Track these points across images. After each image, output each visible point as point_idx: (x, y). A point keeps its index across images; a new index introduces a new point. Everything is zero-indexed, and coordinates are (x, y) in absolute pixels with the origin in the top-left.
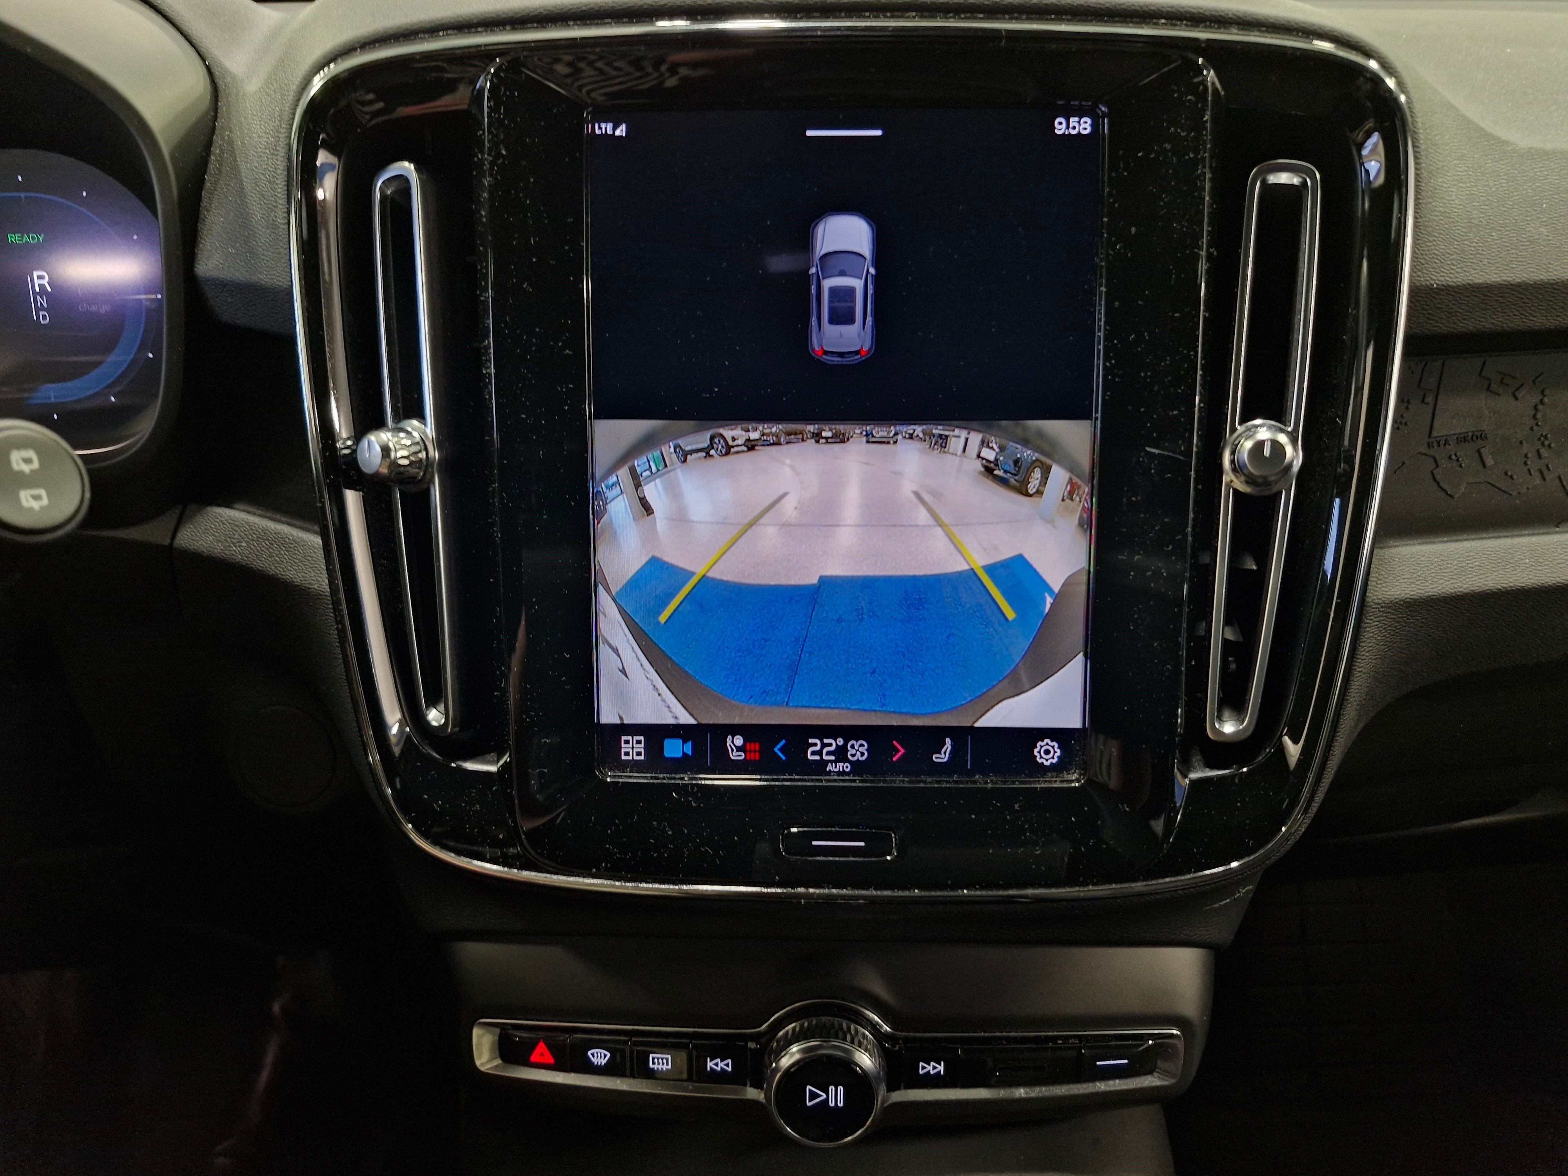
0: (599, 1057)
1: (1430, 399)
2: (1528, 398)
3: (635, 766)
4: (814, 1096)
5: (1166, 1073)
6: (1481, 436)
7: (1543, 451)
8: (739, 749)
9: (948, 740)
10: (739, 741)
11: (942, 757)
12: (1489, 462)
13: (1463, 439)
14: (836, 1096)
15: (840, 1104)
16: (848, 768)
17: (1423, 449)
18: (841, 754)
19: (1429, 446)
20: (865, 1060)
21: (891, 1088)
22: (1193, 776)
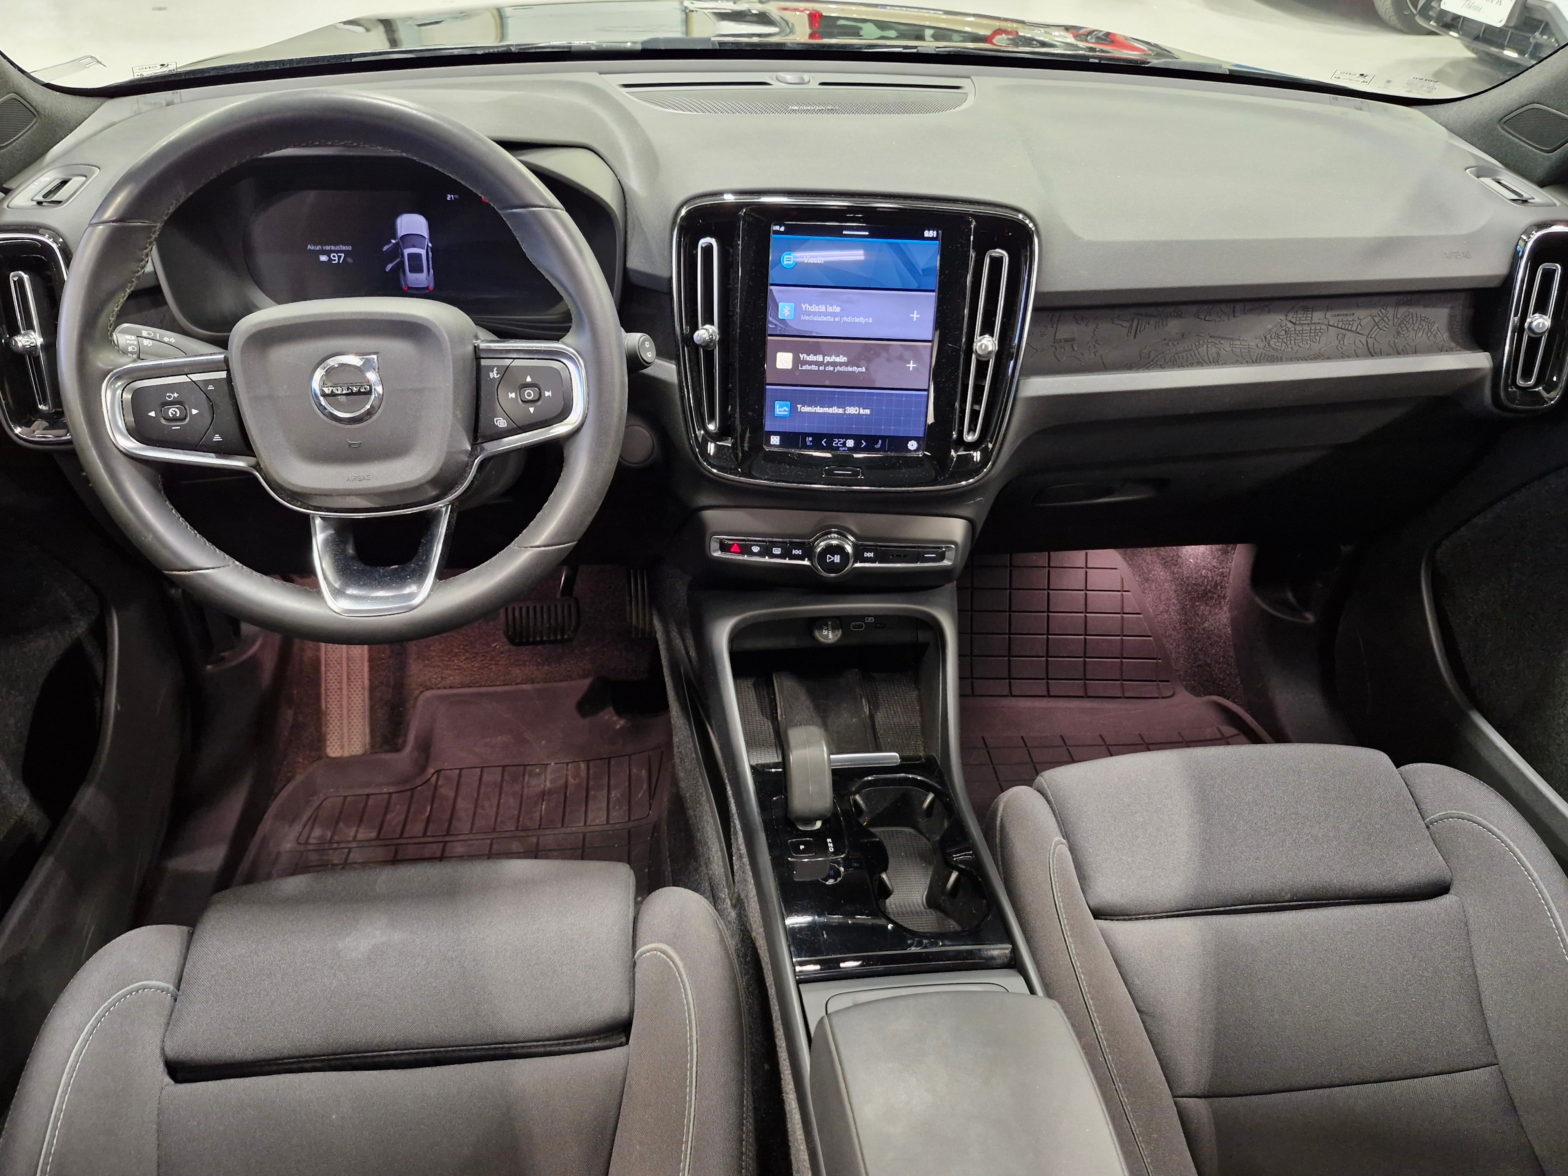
0: (756, 549)
1: (1055, 326)
2: (1092, 326)
3: (775, 446)
4: (830, 558)
5: (949, 560)
6: (1073, 340)
7: (1097, 346)
8: (810, 441)
9: (880, 441)
10: (811, 439)
11: (878, 446)
12: (1076, 349)
13: (1066, 341)
14: (837, 559)
15: (838, 561)
16: (846, 449)
17: (1052, 344)
18: (844, 444)
19: (1054, 342)
20: (849, 549)
21: (855, 562)
22: (958, 453)
